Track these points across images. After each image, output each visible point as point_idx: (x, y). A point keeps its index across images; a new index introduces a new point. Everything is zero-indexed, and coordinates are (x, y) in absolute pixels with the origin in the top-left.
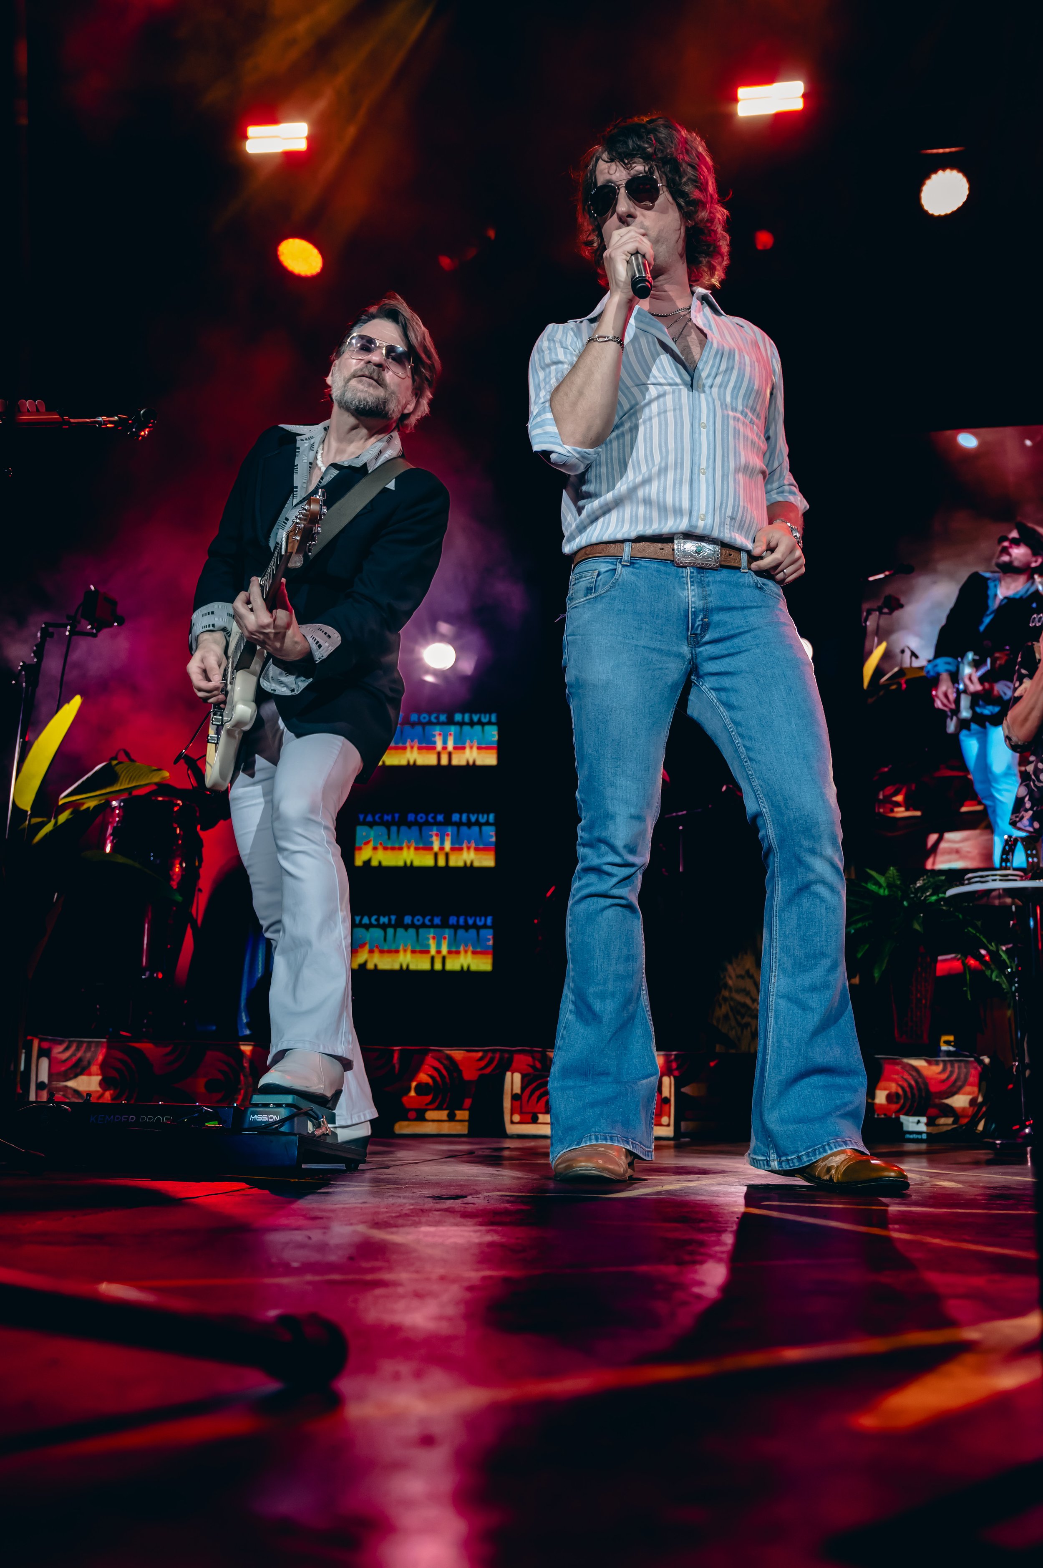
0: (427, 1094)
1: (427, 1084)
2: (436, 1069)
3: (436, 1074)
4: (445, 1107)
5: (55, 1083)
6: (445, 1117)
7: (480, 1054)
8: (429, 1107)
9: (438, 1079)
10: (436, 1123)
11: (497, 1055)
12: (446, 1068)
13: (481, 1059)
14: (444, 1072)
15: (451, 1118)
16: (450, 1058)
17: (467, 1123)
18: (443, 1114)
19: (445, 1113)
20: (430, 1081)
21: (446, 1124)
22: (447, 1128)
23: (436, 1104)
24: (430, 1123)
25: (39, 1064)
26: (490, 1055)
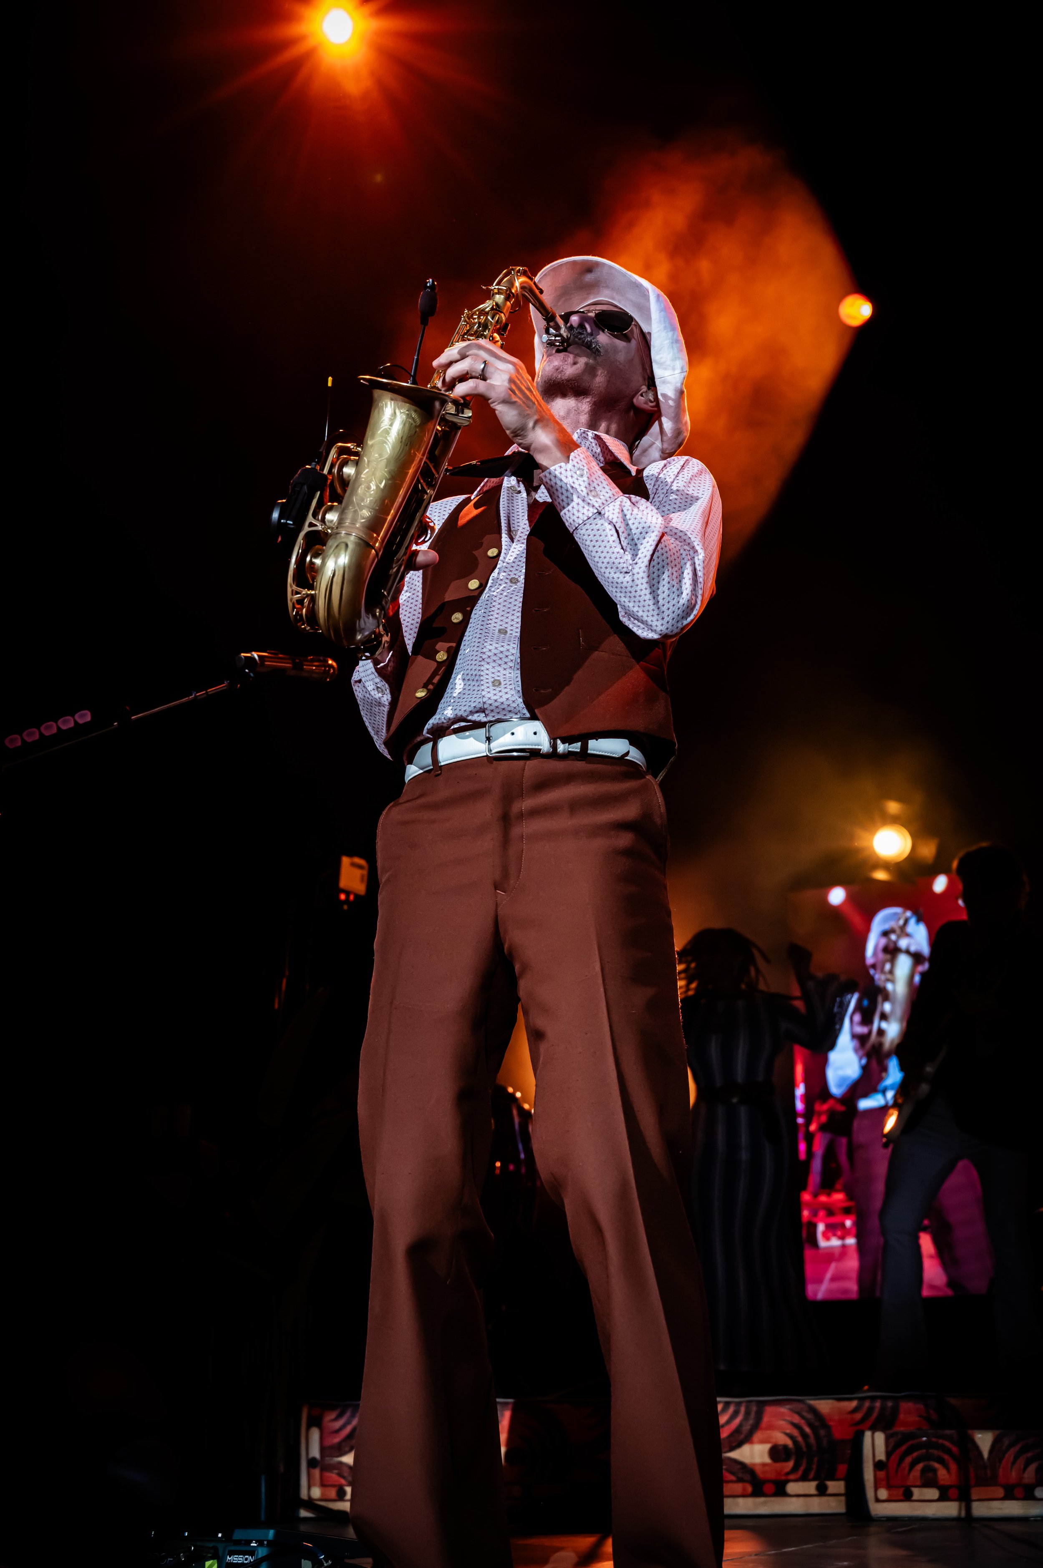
0: (787, 1460)
1: (785, 1447)
2: (796, 1426)
3: (796, 1433)
4: (811, 1475)
5: (327, 1458)
6: (813, 1491)
7: (854, 1404)
8: (792, 1477)
9: (800, 1439)
10: (801, 1499)
11: (878, 1404)
12: (810, 1425)
13: (855, 1410)
14: (807, 1430)
15: (822, 1491)
16: (813, 1410)
17: (843, 1498)
18: (811, 1487)
19: (813, 1484)
20: (789, 1443)
21: (816, 1501)
22: (817, 1506)
23: (800, 1473)
24: (794, 1499)
25: (310, 1436)
26: (867, 1404)
